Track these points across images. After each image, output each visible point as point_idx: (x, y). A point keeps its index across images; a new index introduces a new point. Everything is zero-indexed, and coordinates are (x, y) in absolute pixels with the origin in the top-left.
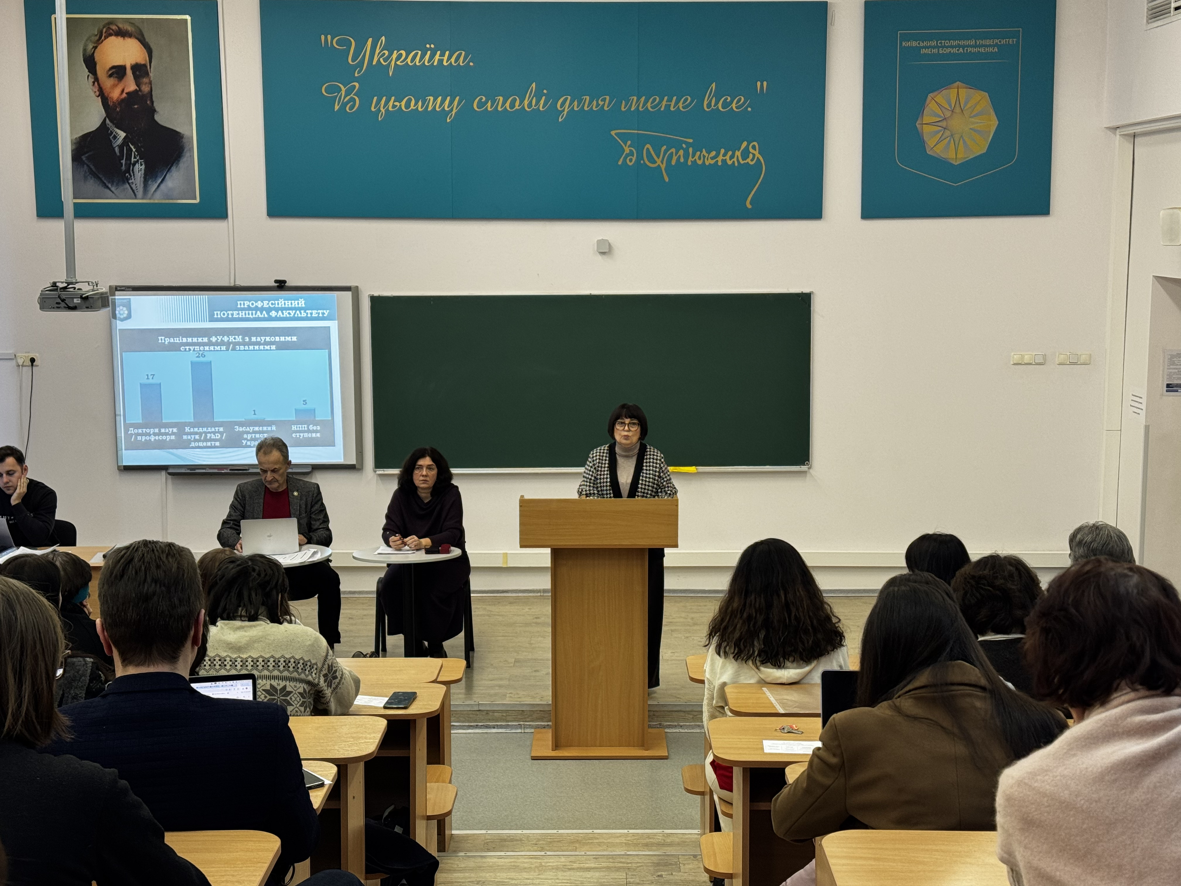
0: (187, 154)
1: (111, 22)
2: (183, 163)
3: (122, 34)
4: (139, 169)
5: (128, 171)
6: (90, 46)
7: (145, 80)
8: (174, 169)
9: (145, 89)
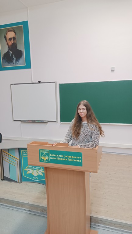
0: (23, 55)
1: (9, 29)
2: (22, 57)
3: (11, 31)
4: (15, 59)
5: (13, 60)
6: (5, 34)
7: (15, 40)
8: (21, 58)
9: (15, 42)
